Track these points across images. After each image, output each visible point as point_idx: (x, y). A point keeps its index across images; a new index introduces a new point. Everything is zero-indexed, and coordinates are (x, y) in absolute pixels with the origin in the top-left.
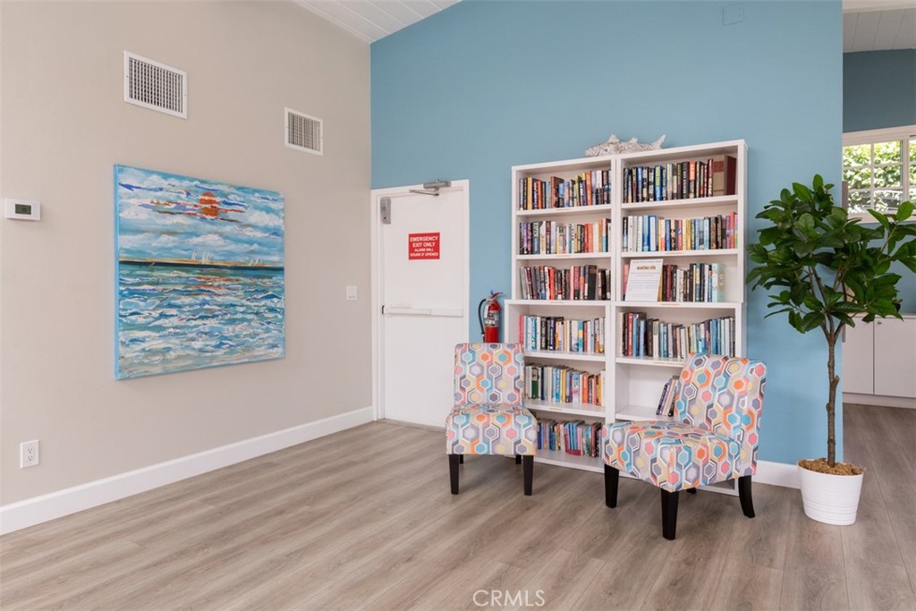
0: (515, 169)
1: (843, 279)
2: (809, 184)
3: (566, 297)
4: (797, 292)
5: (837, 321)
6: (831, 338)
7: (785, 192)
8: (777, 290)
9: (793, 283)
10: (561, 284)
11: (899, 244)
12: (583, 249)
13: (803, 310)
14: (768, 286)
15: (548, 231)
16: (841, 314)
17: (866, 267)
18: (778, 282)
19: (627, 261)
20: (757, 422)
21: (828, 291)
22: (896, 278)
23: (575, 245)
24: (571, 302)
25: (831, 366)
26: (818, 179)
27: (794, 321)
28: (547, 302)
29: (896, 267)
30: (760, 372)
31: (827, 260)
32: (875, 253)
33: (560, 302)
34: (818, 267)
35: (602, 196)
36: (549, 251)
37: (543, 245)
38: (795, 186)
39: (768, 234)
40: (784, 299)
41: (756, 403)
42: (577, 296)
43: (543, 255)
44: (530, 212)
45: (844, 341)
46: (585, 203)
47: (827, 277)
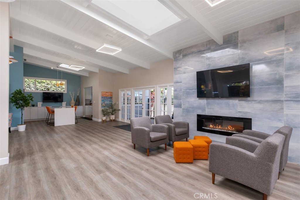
1: (24, 102)
2: (19, 90)
4: (17, 104)
5: (23, 107)
6: (22, 109)
7: (15, 91)
8: (14, 104)
9: (16, 103)
11: (30, 98)
13: (18, 106)
14: (12, 103)
16: (23, 106)
17: (26, 101)
18: (14, 103)
20: (11, 120)
21: (21, 104)
22: (30, 102)
25: (22, 113)
26: (20, 89)
27: (17, 107)
29: (30, 101)
30: (12, 114)
31: (21, 100)
32: (27, 99)
34: (20, 101)
38: (17, 90)
39: (13, 97)
40: (15, 105)
41: (11, 118)
45: (24, 110)
47: (21, 102)
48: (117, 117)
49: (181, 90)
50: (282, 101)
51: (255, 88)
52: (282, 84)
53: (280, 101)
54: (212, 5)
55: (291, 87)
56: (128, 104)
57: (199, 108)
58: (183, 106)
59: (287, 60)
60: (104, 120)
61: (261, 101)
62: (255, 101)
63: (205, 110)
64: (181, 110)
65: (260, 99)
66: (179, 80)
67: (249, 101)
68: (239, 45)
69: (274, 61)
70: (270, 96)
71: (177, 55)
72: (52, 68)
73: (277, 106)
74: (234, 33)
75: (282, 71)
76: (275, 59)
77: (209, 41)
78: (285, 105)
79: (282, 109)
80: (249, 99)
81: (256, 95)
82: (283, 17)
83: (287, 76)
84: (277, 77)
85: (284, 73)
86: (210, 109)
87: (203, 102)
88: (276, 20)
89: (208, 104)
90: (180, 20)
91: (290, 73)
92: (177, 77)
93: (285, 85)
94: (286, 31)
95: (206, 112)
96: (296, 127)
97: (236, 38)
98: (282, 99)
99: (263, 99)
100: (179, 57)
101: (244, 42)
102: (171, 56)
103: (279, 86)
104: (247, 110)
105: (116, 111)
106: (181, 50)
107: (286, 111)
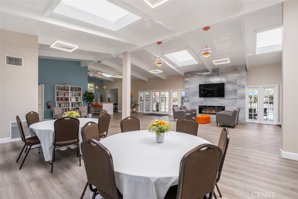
0: (56, 85)
3: (63, 101)
10: (62, 99)
12: (65, 96)
15: (60, 93)
19: (71, 97)
23: (64, 95)
24: (63, 102)
28: (60, 102)
33: (62, 102)
35: (68, 90)
36: (60, 96)
37: (59, 95)
42: (64, 101)
43: (59, 96)
44: (57, 91)
46: (65, 91)
48: (137, 110)
49: (189, 93)
50: (237, 99)
51: (226, 93)
52: (236, 92)
53: (236, 99)
54: (216, 64)
55: (239, 93)
56: (141, 101)
57: (199, 102)
58: (190, 102)
59: (238, 83)
60: (134, 111)
61: (229, 99)
62: (226, 99)
63: (203, 103)
64: (189, 103)
65: (228, 98)
66: (188, 88)
67: (224, 99)
68: (220, 74)
69: (234, 83)
70: (232, 97)
71: (187, 75)
72: (91, 75)
73: (235, 101)
74: (218, 68)
75: (236, 87)
76: (234, 82)
77: (205, 70)
78: (238, 100)
79: (237, 102)
80: (224, 98)
81: (227, 96)
82: (237, 66)
83: (238, 89)
84: (235, 89)
85: (237, 88)
86: (206, 102)
87: (202, 99)
88: (234, 66)
89: (205, 100)
90: (198, 63)
91: (239, 88)
92: (187, 86)
93: (237, 93)
94: (238, 72)
95: (204, 104)
96: (241, 109)
97: (219, 71)
98: (236, 98)
99: (229, 98)
100: (188, 75)
101: (222, 73)
102: (183, 74)
103: (235, 93)
104: (223, 103)
105: (137, 106)
106: (190, 72)
107: (238, 103)
